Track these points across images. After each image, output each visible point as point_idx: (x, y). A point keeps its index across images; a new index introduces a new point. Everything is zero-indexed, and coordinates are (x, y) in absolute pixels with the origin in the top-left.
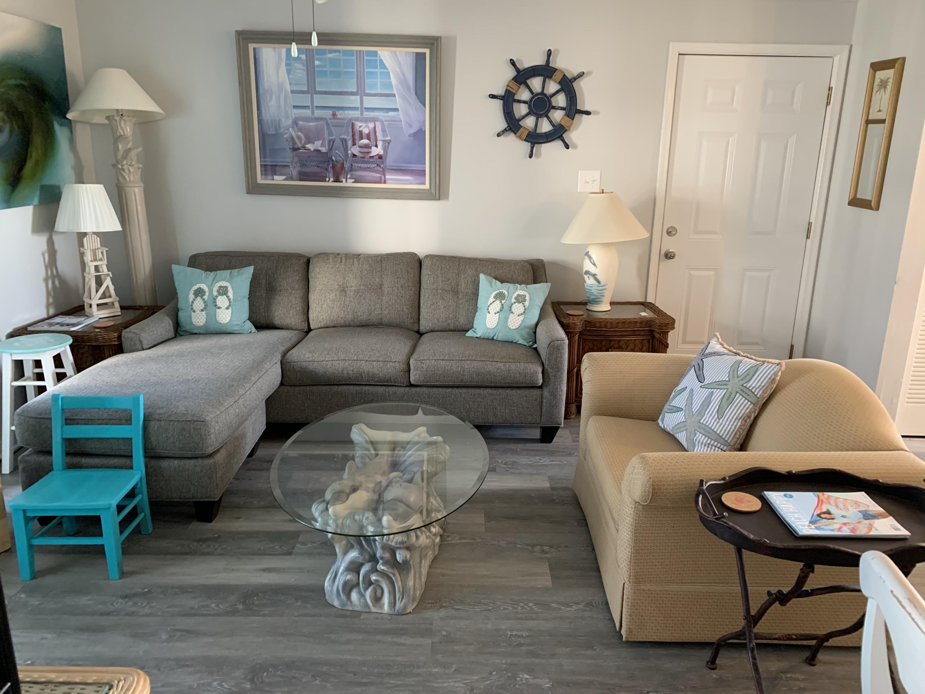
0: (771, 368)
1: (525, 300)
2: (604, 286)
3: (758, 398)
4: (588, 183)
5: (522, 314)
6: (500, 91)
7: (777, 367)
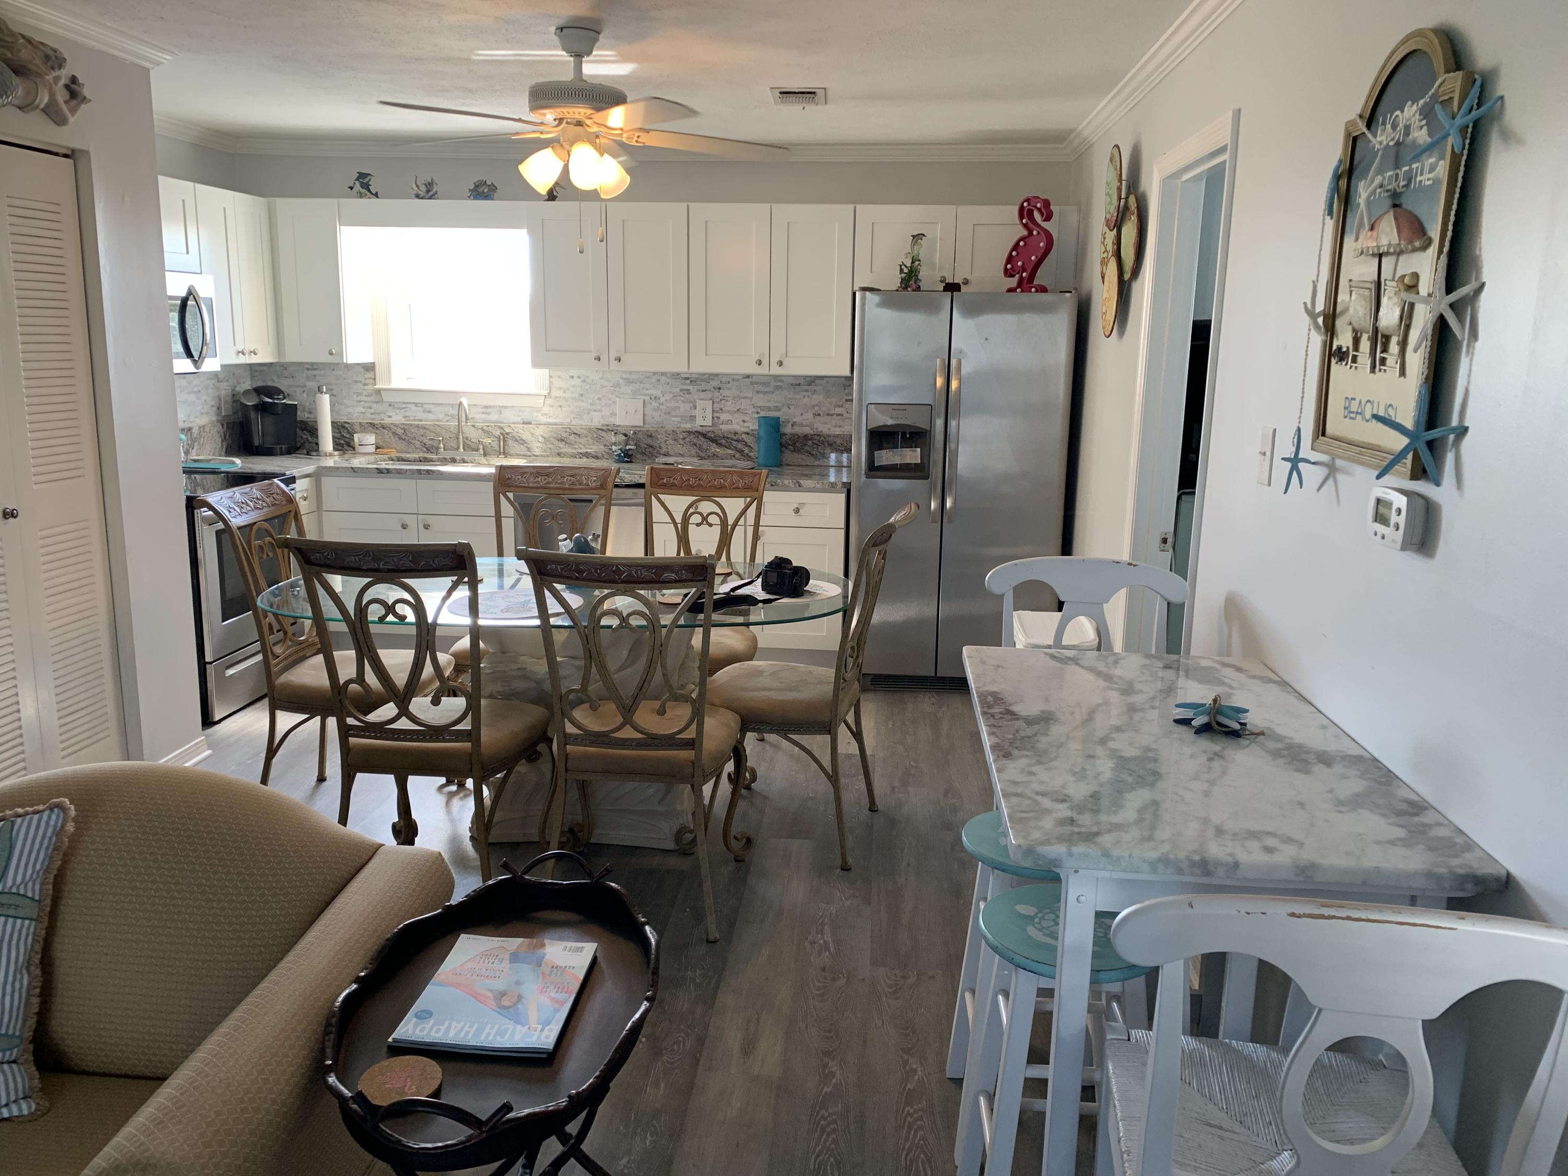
0: (43, 824)
3: (39, 901)
7: (54, 817)
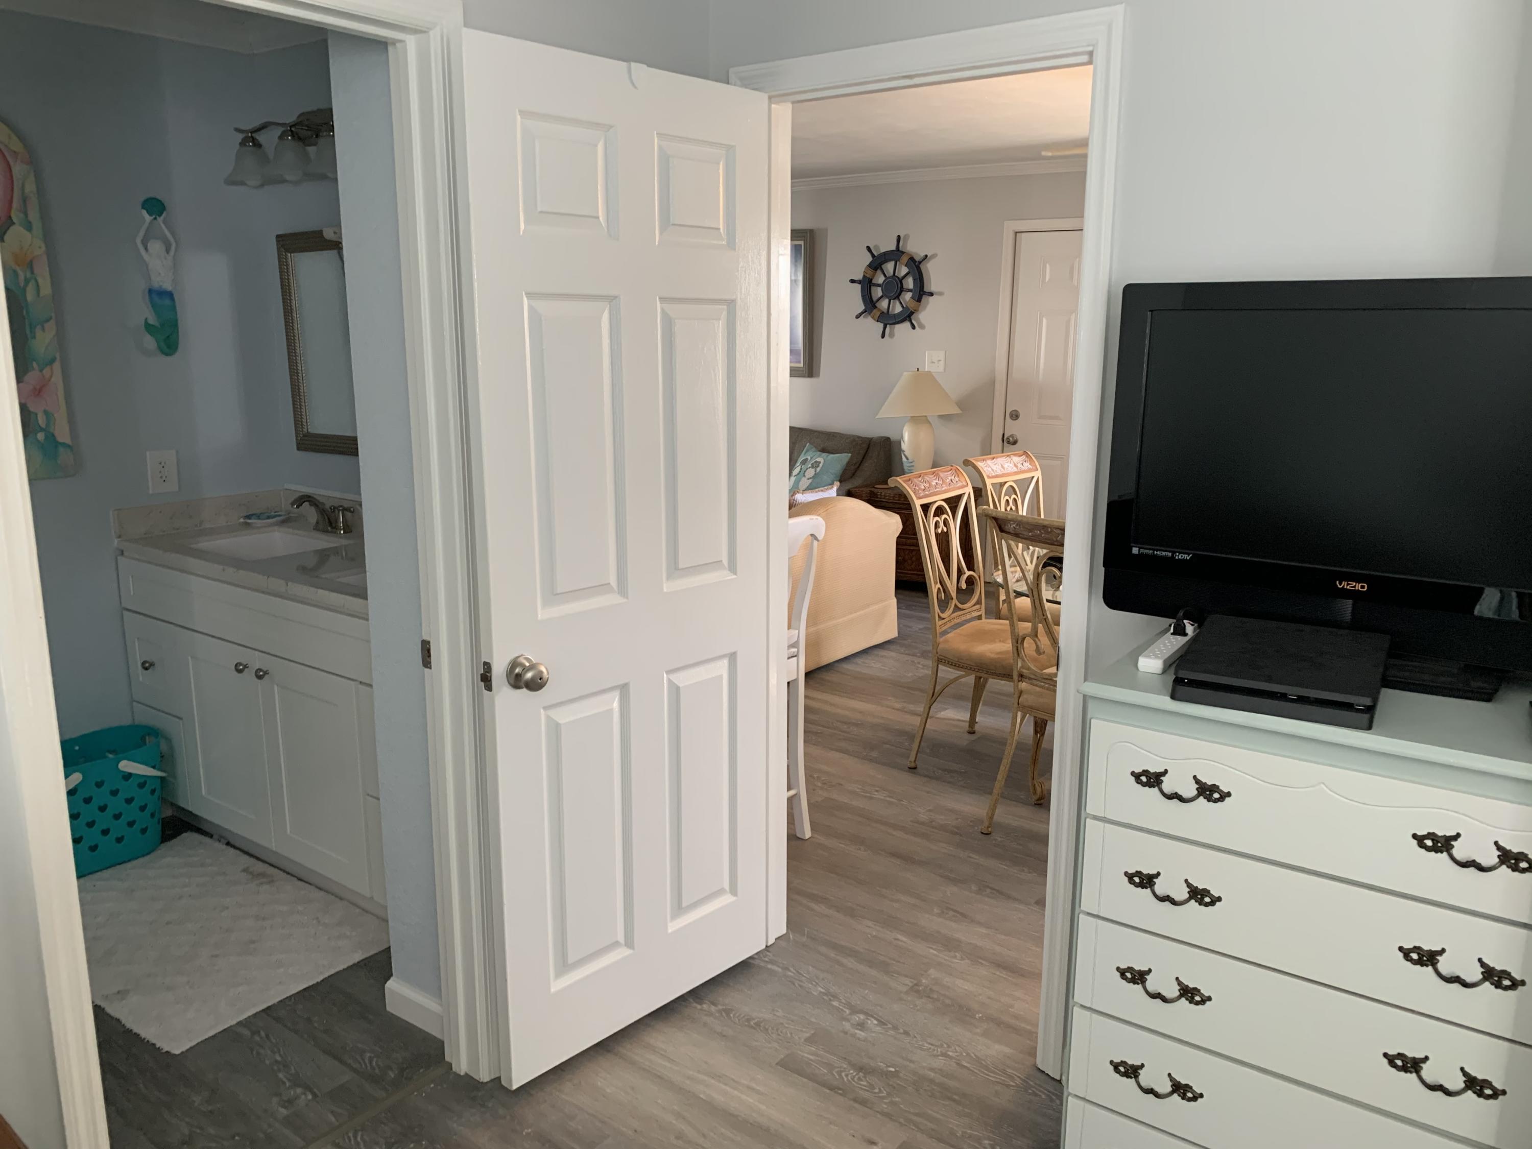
1: (818, 467)
2: (911, 462)
4: (934, 363)
5: (811, 478)
6: (859, 277)
